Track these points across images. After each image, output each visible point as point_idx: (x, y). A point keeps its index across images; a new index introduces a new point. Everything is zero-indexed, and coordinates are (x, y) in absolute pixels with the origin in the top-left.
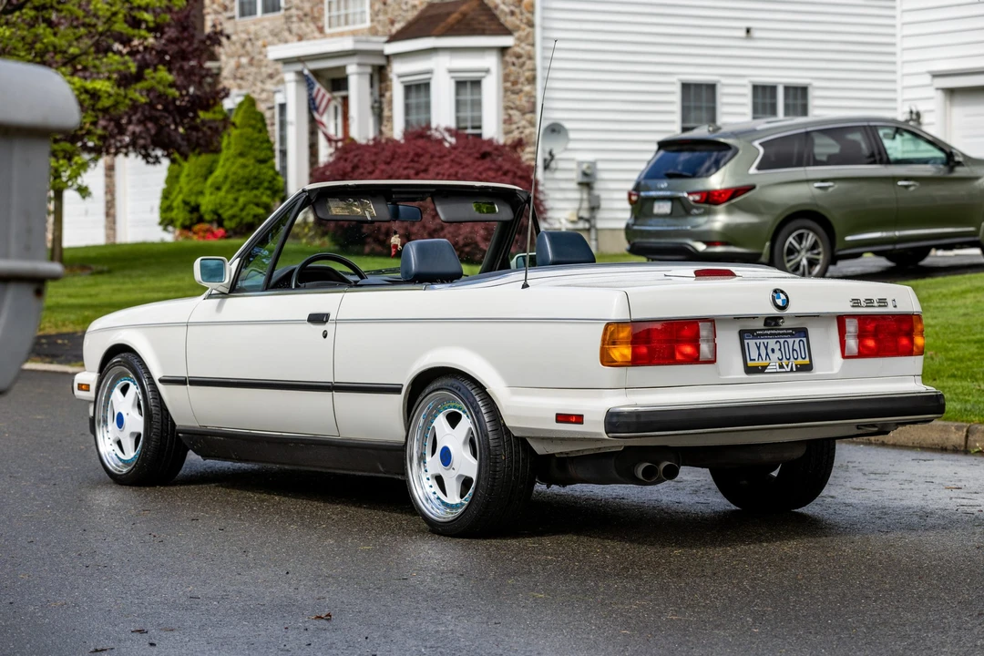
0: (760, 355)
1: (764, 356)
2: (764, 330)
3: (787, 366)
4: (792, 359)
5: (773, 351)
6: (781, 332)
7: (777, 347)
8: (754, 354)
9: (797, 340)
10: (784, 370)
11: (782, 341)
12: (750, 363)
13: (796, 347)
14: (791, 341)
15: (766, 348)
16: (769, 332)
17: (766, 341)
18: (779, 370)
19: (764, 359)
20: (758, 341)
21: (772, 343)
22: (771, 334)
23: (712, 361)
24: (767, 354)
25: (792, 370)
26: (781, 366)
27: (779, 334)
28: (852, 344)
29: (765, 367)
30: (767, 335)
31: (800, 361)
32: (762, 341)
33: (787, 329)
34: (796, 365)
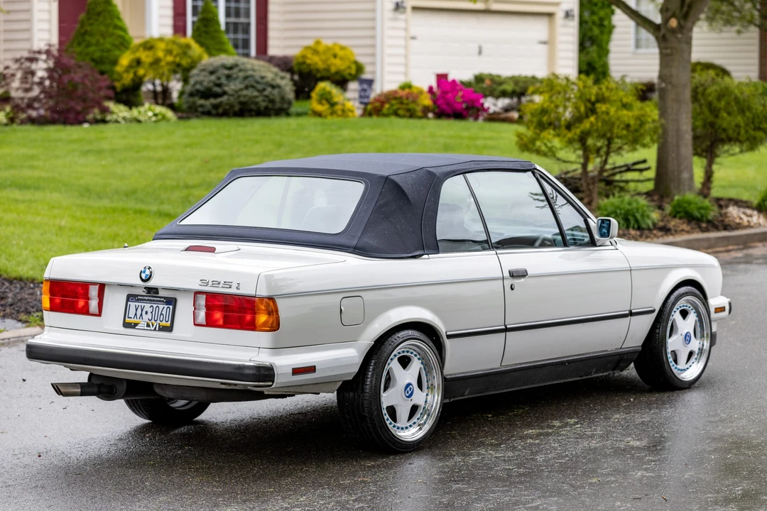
0: (136, 314)
1: (138, 315)
2: (144, 296)
3: (153, 326)
4: (158, 321)
5: (146, 313)
6: (156, 299)
7: (150, 310)
8: (132, 314)
9: (166, 306)
10: (149, 328)
11: (155, 306)
12: (127, 320)
13: (164, 313)
14: (161, 307)
15: (142, 310)
16: (147, 298)
17: (143, 305)
18: (146, 328)
19: (138, 317)
20: (137, 304)
21: (147, 306)
22: (148, 300)
23: (100, 315)
24: (141, 315)
25: (155, 330)
26: (148, 326)
27: (154, 301)
28: (202, 315)
29: (136, 324)
30: (145, 300)
31: (164, 323)
32: (140, 304)
33: (160, 297)
34: (159, 326)
